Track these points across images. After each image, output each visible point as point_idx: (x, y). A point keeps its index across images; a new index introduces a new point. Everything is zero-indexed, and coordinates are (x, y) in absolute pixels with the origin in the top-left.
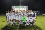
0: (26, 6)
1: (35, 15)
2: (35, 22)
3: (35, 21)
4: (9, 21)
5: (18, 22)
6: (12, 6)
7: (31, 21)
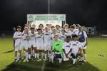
0: (61, 15)
1: (84, 37)
2: (84, 53)
3: (84, 50)
4: (20, 52)
5: (43, 54)
6: (28, 16)
7: (75, 51)
